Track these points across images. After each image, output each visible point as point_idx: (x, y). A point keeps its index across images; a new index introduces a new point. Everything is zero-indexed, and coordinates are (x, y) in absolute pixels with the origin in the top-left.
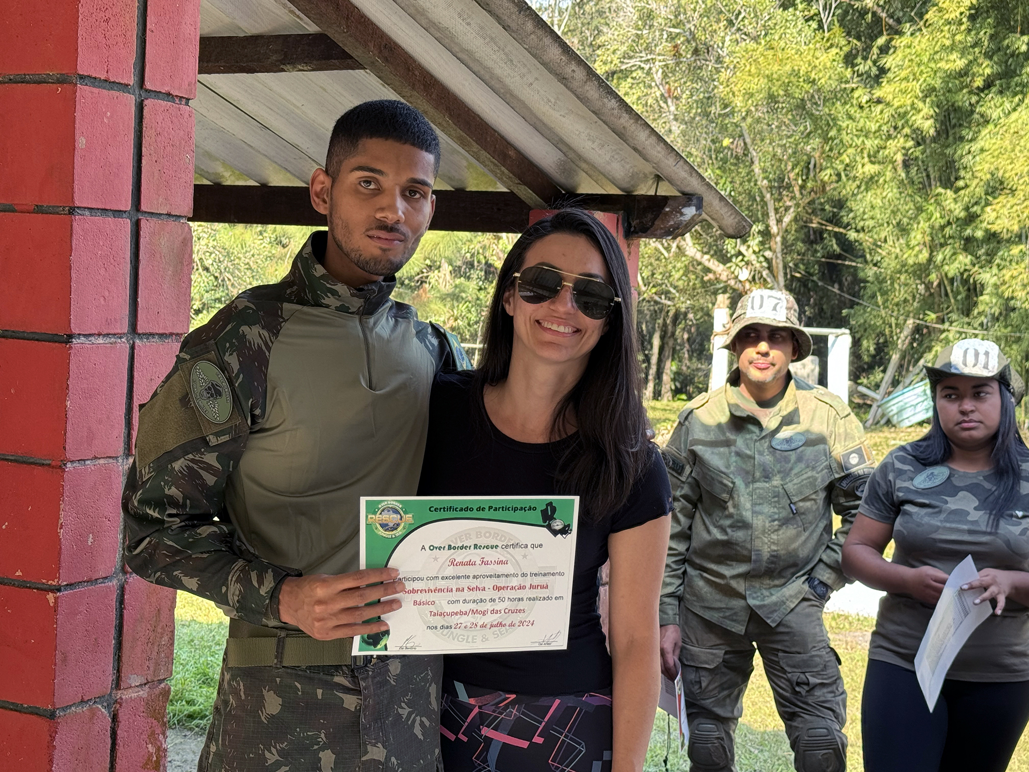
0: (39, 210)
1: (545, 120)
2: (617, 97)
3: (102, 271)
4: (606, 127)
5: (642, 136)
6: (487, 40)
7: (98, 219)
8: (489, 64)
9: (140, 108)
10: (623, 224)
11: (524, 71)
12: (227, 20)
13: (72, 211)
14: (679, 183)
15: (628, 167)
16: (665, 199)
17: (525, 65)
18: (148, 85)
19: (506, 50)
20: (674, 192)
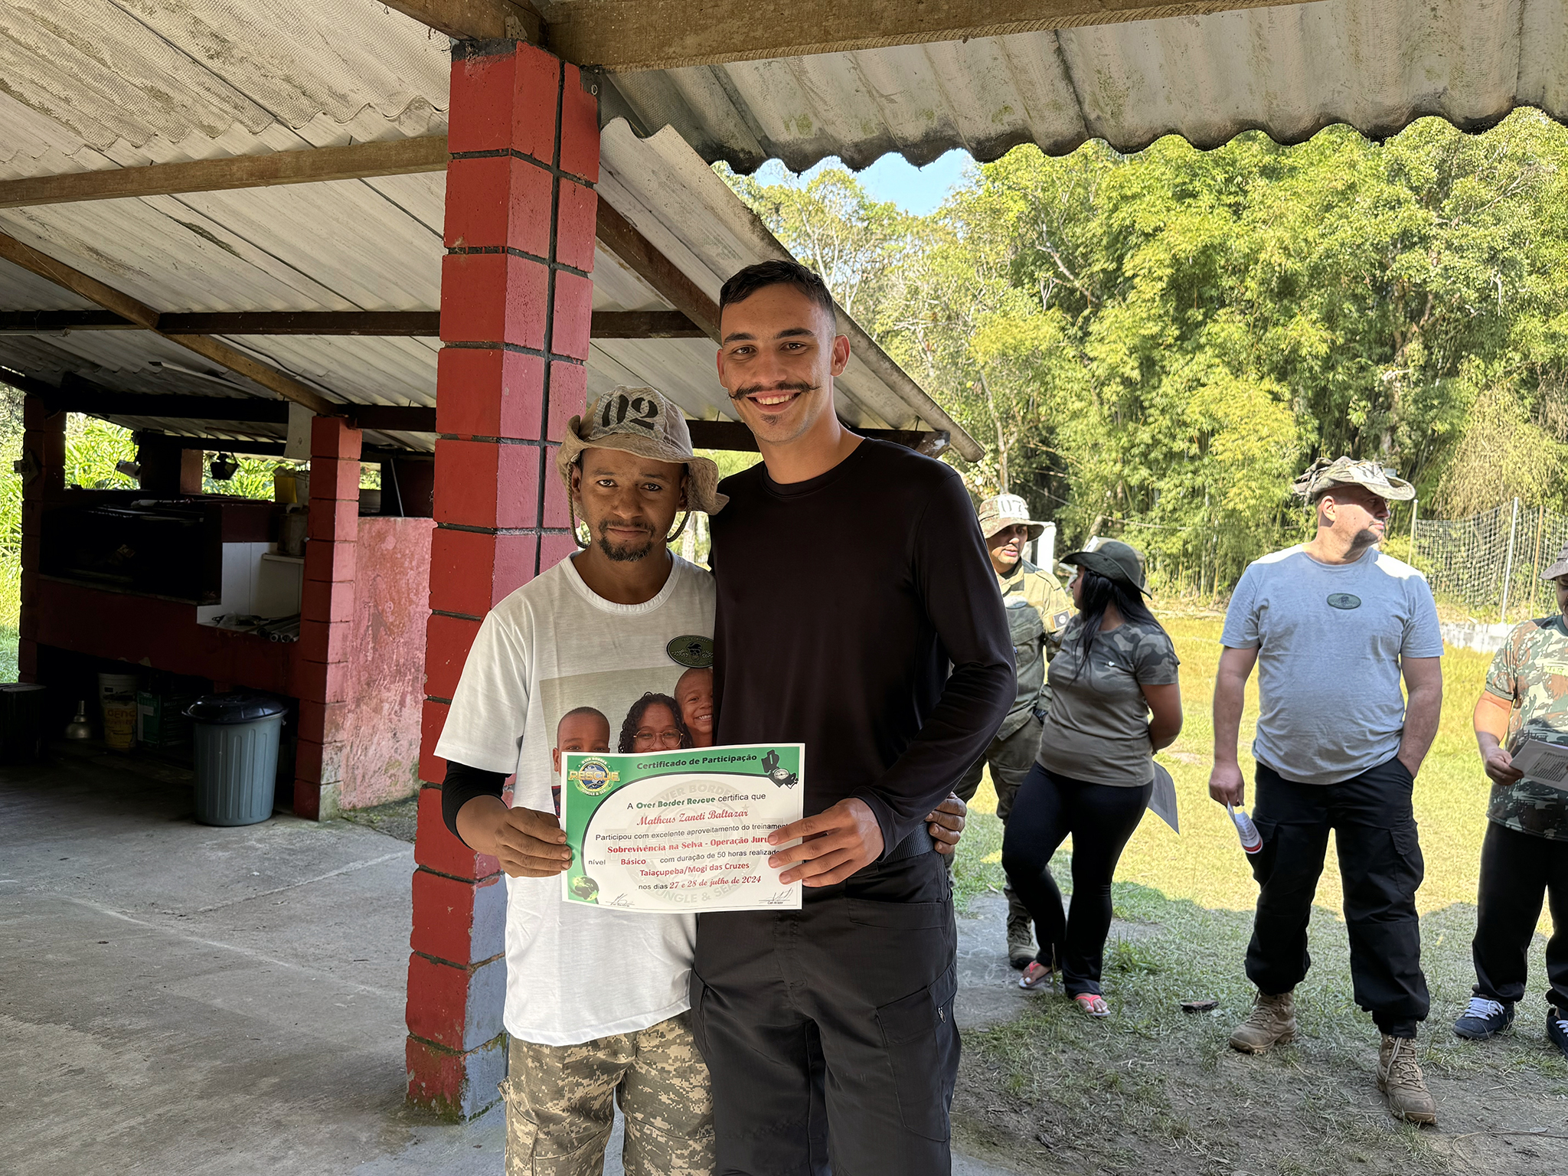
0: (475, 439)
2: (889, 360)
3: (519, 483)
4: (881, 381)
5: (907, 389)
7: (517, 446)
9: (548, 366)
12: (611, 300)
13: (499, 440)
14: (933, 423)
15: (896, 410)
16: (923, 434)
18: (554, 350)
20: (929, 429)
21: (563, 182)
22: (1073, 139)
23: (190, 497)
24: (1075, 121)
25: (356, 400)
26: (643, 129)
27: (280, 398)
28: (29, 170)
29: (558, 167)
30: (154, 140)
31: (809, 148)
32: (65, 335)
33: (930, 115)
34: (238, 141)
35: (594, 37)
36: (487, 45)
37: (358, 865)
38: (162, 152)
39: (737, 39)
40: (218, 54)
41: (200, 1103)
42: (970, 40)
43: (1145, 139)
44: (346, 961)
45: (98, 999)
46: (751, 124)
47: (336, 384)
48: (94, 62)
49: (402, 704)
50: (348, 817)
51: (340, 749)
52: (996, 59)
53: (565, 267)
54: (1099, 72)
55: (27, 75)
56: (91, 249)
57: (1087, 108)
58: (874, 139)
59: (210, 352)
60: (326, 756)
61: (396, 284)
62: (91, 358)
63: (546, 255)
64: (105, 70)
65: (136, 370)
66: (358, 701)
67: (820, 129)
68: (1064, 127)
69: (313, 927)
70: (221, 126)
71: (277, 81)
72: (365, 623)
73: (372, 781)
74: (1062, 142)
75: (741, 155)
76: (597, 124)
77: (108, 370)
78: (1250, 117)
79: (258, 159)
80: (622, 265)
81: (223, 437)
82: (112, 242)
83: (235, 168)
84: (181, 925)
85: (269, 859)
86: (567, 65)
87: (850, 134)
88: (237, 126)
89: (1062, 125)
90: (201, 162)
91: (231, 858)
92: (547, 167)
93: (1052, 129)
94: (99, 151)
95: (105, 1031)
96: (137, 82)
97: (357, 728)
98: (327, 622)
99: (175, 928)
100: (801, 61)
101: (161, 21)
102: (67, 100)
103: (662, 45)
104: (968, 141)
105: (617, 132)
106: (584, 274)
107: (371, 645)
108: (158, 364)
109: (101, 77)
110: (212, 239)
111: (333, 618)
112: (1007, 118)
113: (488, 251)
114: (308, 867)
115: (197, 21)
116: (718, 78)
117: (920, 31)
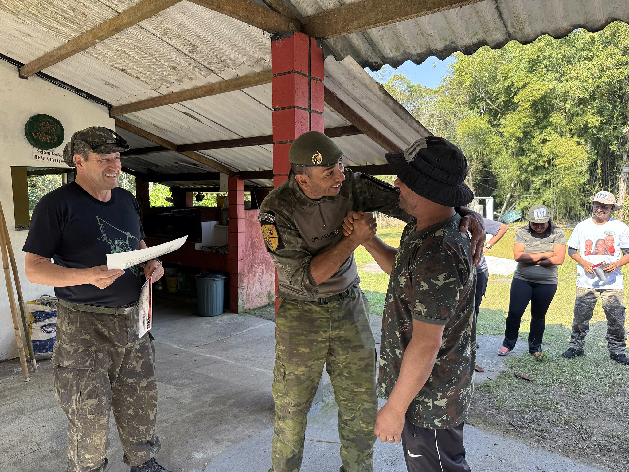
6: (397, 123)
19: (402, 125)
21: (312, 80)
22: (504, 42)
23: (190, 208)
24: (504, 35)
25: (242, 170)
26: (339, 58)
27: (217, 171)
28: (134, 100)
29: (310, 75)
30: (173, 84)
31: (399, 58)
32: (148, 155)
33: (446, 40)
34: (200, 81)
35: (320, 27)
36: (283, 34)
37: (252, 328)
38: (176, 88)
39: (373, 20)
40: (193, 51)
41: (209, 409)
42: (463, 7)
43: (534, 37)
44: (252, 360)
45: (174, 374)
46: (377, 52)
47: (235, 165)
48: (153, 59)
49: (263, 273)
50: (247, 312)
51: (244, 289)
52: (472, 14)
53: (314, 111)
54: (514, 13)
55: (132, 67)
56: (154, 125)
57: (509, 29)
58: (423, 52)
59: (194, 157)
60: (239, 292)
61: (254, 127)
63: (307, 107)
64: (157, 62)
65: (170, 166)
66: (249, 273)
67: (404, 51)
68: (500, 37)
69: (240, 349)
70: (194, 76)
71: (212, 58)
72: (249, 246)
73: (255, 300)
74: (499, 43)
75: (374, 64)
76: (322, 59)
78: (577, 23)
79: (207, 87)
80: (332, 111)
81: (199, 187)
82: (161, 122)
83: (199, 91)
84: (197, 350)
85: (223, 327)
86: (311, 38)
87: (416, 51)
88: (200, 76)
89: (499, 36)
90: (188, 90)
91: (211, 327)
92: (306, 76)
93: (495, 39)
94: (156, 90)
95: (177, 385)
96: (167, 64)
97: (249, 282)
98: (237, 246)
99: (195, 351)
100: (396, 25)
101: (174, 42)
102: (145, 74)
103: (345, 26)
104: (462, 48)
105: (330, 61)
106: (321, 113)
107: (251, 253)
108: (177, 163)
109: (155, 64)
110: (193, 117)
111: (239, 244)
112: (476, 37)
113: (288, 108)
114: (236, 330)
115: (186, 40)
116: (364, 36)
117: (443, 6)
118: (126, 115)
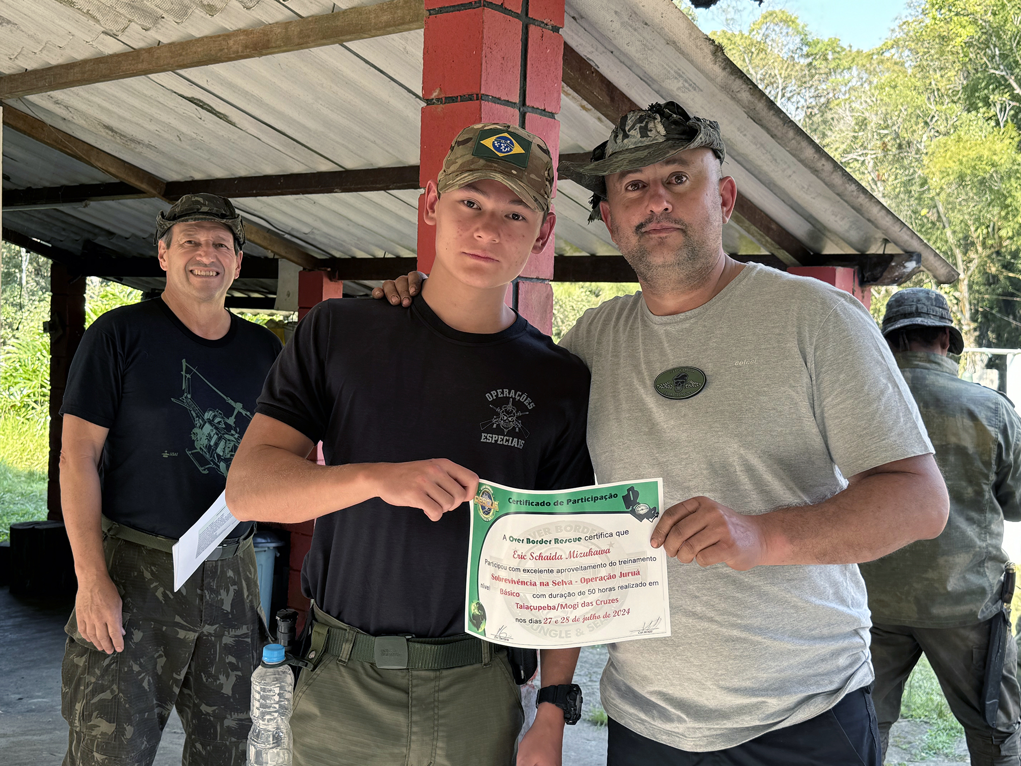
1: (800, 202)
2: (855, 181)
4: (846, 204)
5: (875, 210)
6: (758, 146)
8: (759, 163)
10: (858, 276)
11: (785, 166)
14: (902, 244)
15: (862, 233)
16: (891, 257)
17: (786, 163)
19: (772, 153)
20: (898, 251)
21: (532, 28)
25: (338, 255)
27: (270, 255)
28: (55, 59)
29: (527, 14)
30: (161, 22)
32: (86, 206)
34: (235, 17)
38: (168, 33)
47: (320, 239)
53: (535, 109)
56: (108, 128)
61: (374, 142)
62: (107, 227)
63: (516, 99)
65: (146, 236)
70: (220, 4)
77: (120, 237)
79: (252, 32)
80: (583, 107)
82: (125, 119)
83: (231, 42)
88: (234, 3)
90: (202, 39)
92: (517, 16)
94: (114, 36)
106: (552, 115)
110: (212, 111)
113: (463, 99)
118: (33, 98)
